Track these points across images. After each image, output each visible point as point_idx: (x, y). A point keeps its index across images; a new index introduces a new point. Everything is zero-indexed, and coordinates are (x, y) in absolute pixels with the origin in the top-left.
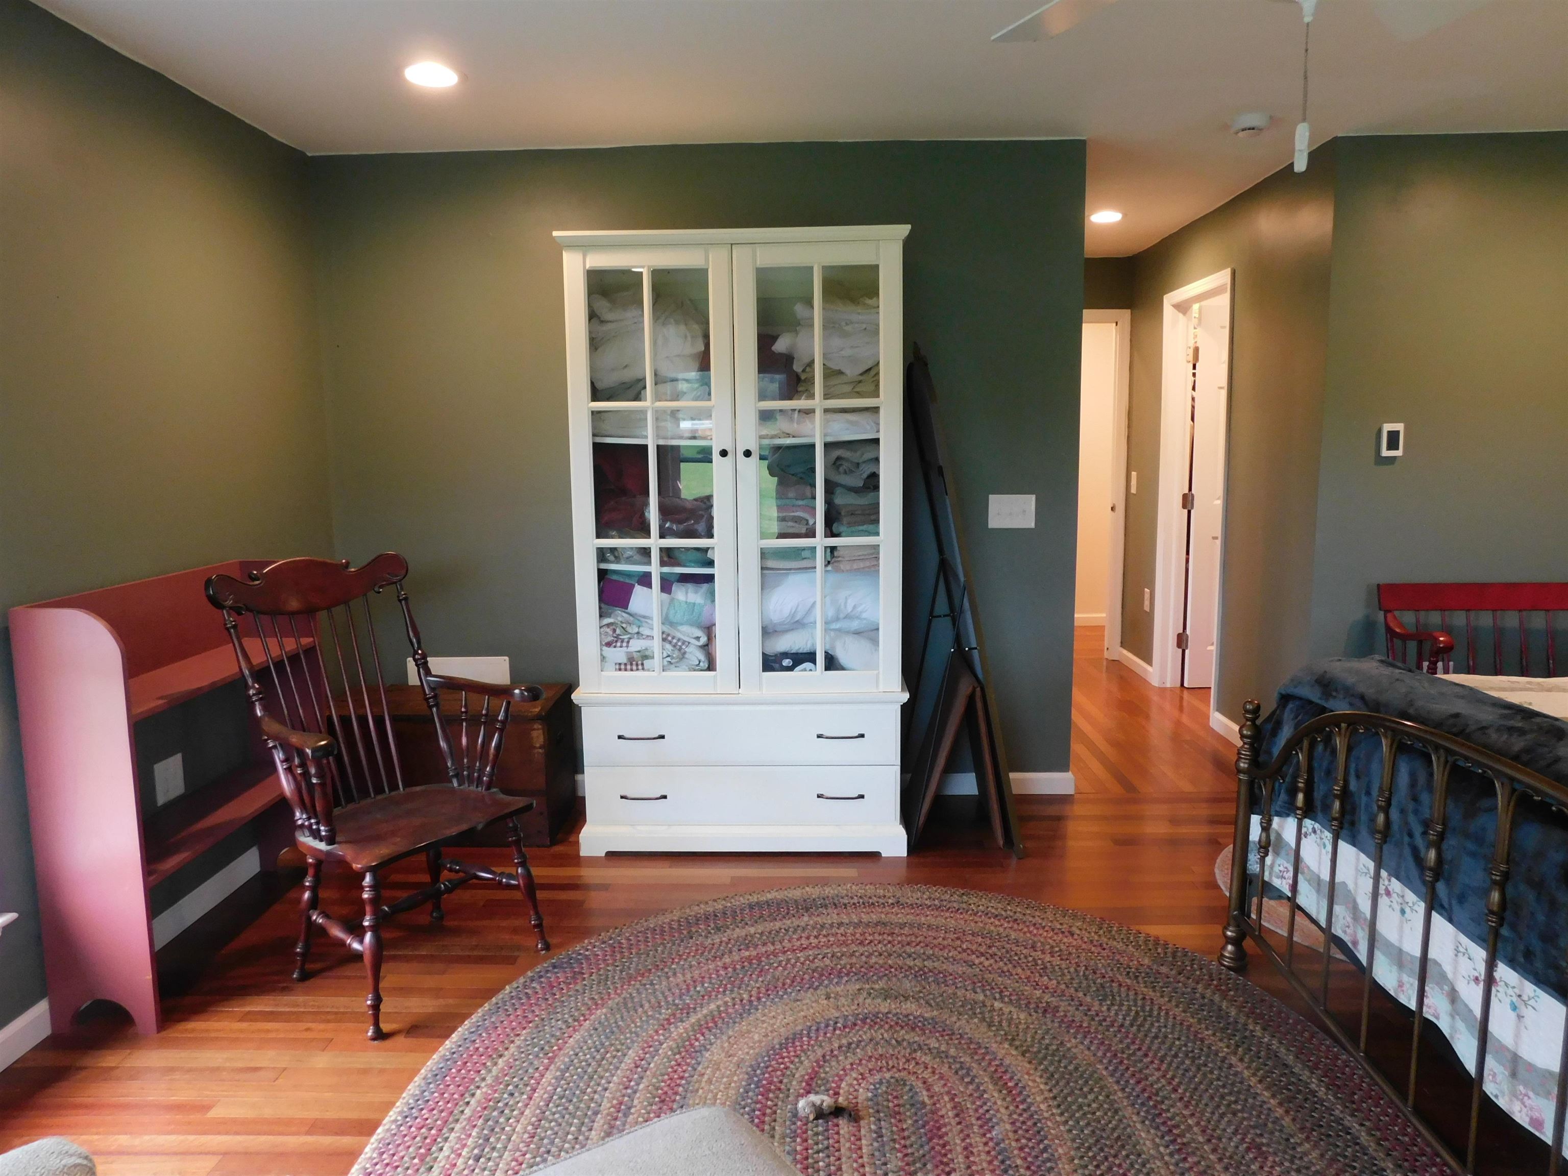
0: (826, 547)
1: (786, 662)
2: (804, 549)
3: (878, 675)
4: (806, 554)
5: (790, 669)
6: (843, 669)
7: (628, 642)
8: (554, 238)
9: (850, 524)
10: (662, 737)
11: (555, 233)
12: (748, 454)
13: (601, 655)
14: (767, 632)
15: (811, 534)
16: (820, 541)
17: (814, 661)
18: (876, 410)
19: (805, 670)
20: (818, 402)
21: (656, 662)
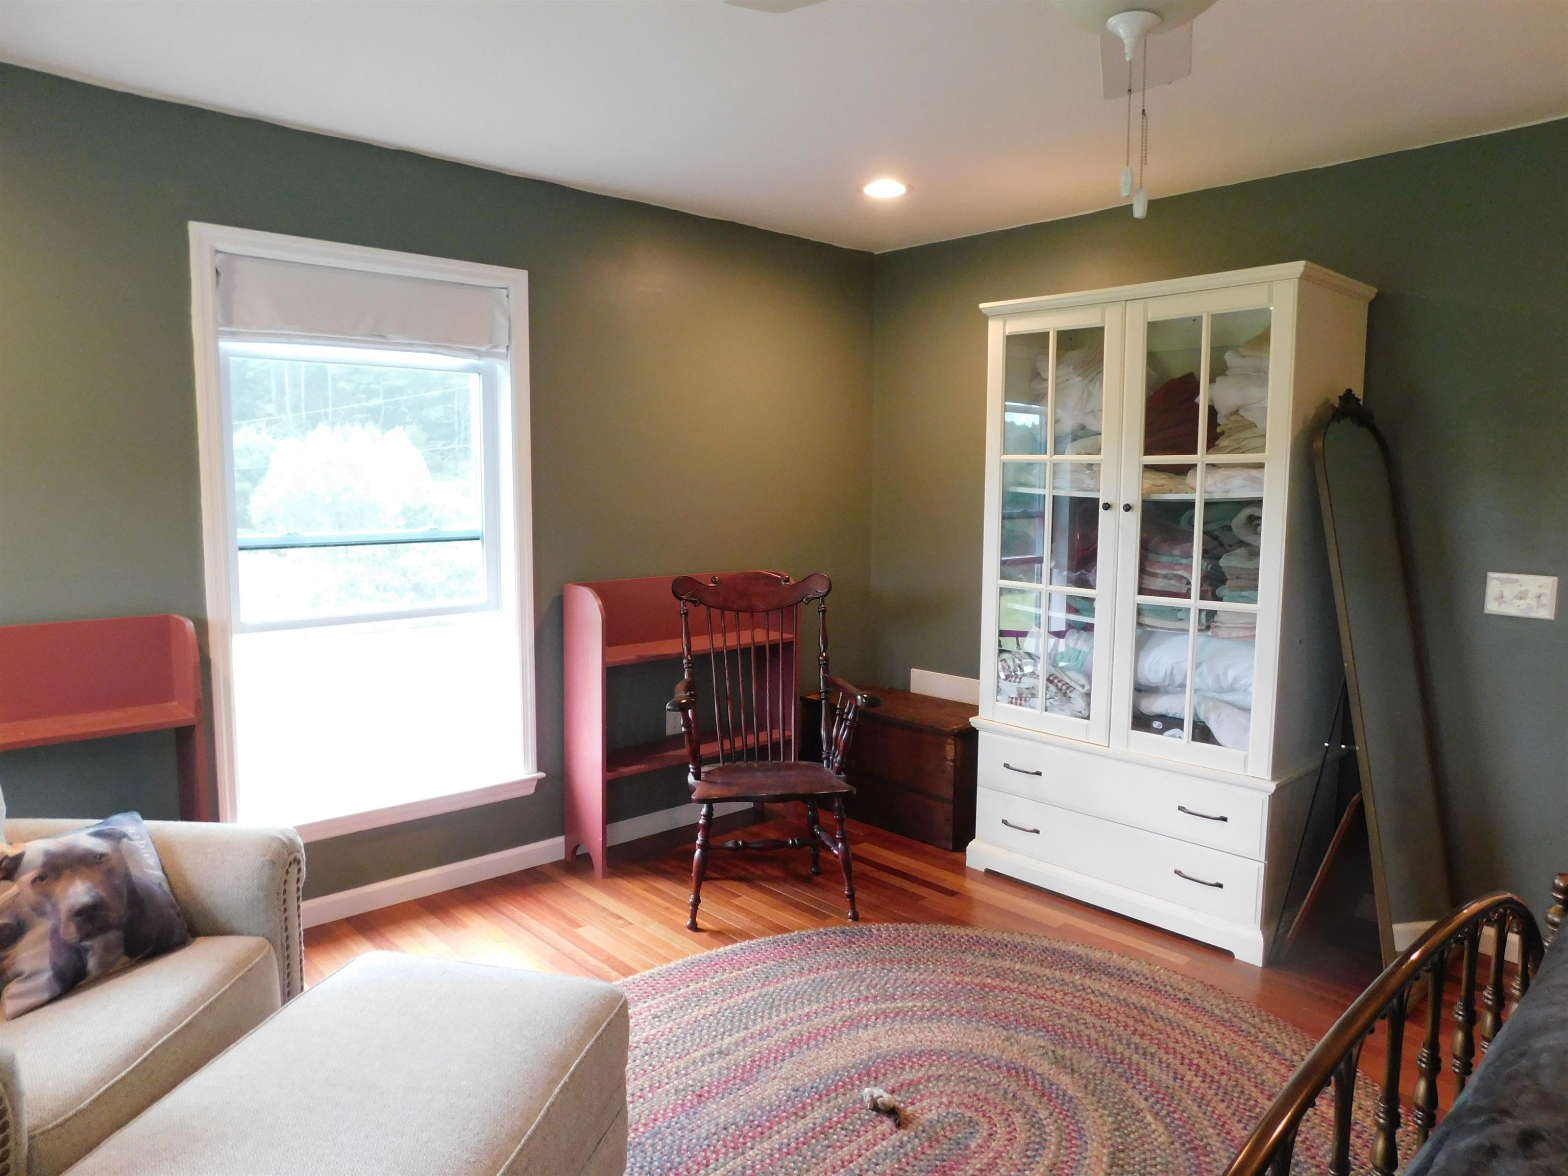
0: (1200, 610)
1: (1157, 724)
2: (1180, 610)
3: (1246, 758)
4: (1180, 615)
5: (1160, 732)
6: (1218, 744)
7: (1021, 678)
8: (980, 310)
9: (1232, 589)
10: (1039, 774)
11: (981, 306)
12: (1128, 508)
13: (998, 687)
14: (1141, 690)
15: (1187, 595)
16: (1194, 603)
17: (1181, 727)
18: (1260, 466)
19: (1174, 736)
20: (1200, 458)
21: (1039, 701)
